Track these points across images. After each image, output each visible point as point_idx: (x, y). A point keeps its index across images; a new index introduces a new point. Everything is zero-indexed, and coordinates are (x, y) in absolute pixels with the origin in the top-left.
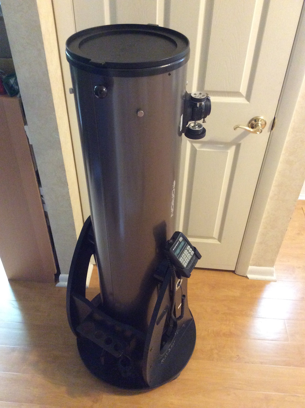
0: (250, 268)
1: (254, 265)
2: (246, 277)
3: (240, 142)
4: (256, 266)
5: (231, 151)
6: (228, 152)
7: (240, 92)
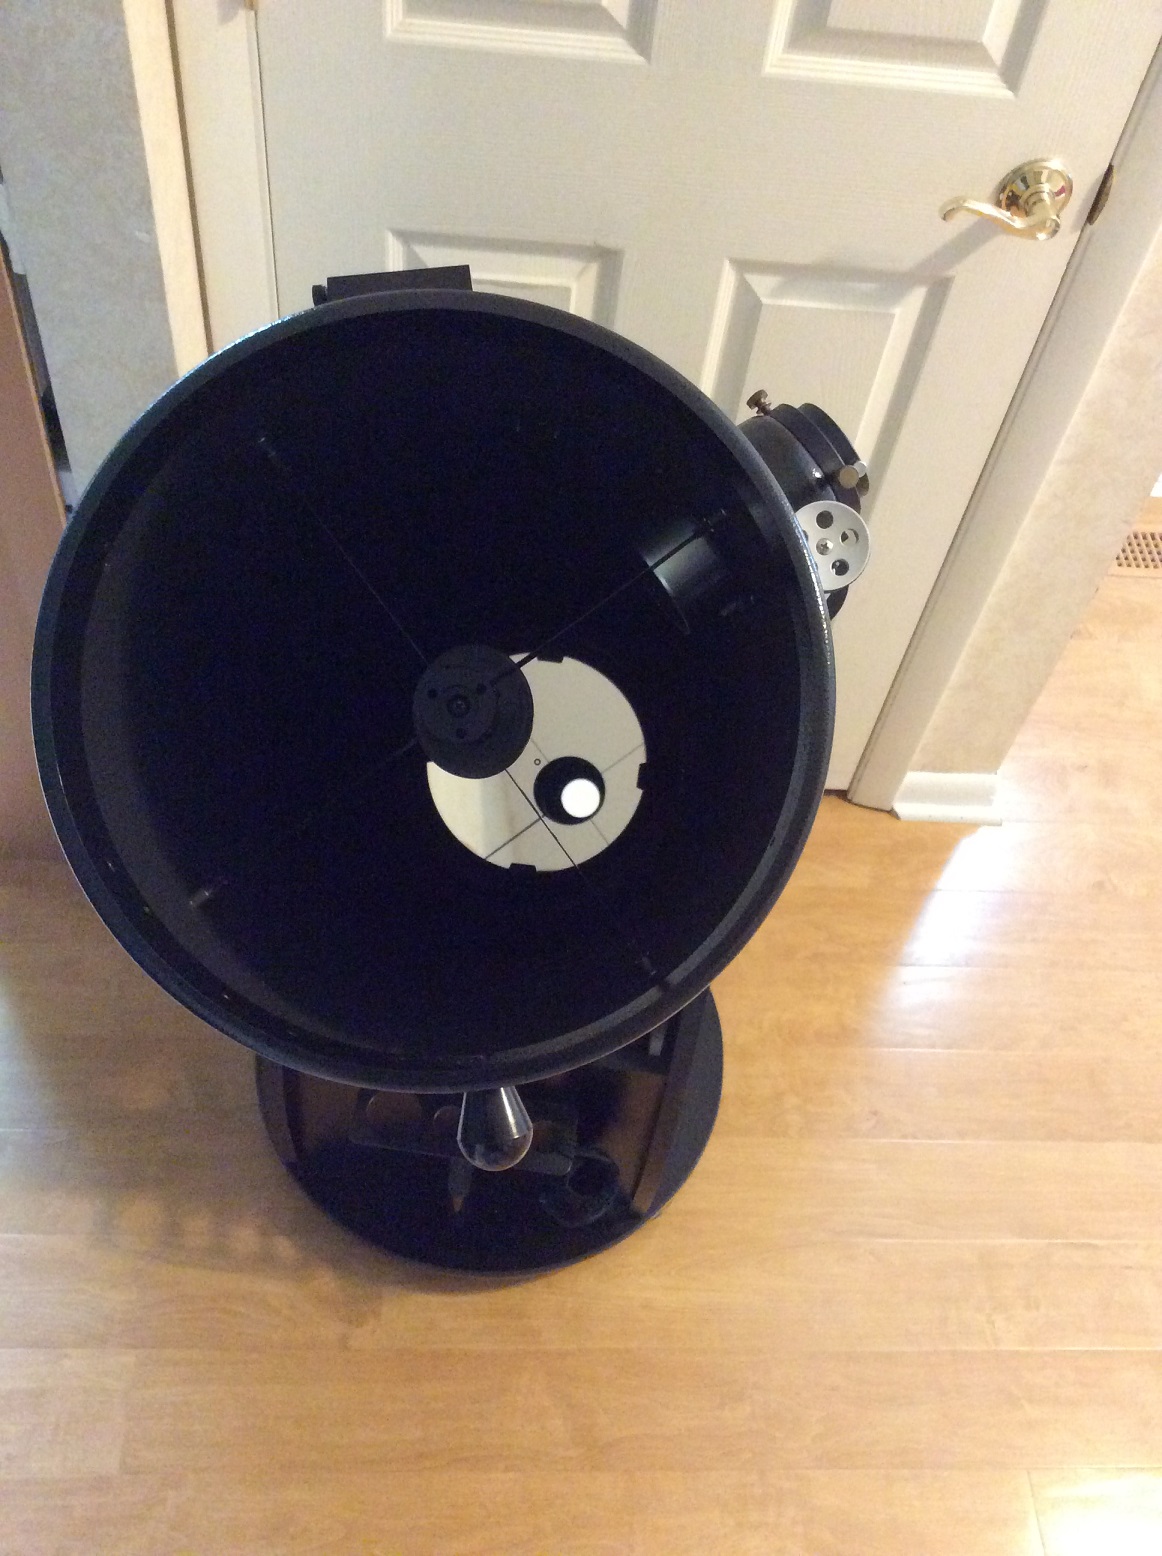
0: (913, 778)
1: (923, 768)
2: (892, 813)
3: (950, 273)
4: (934, 769)
5: (906, 312)
6: (892, 316)
7: (981, 44)
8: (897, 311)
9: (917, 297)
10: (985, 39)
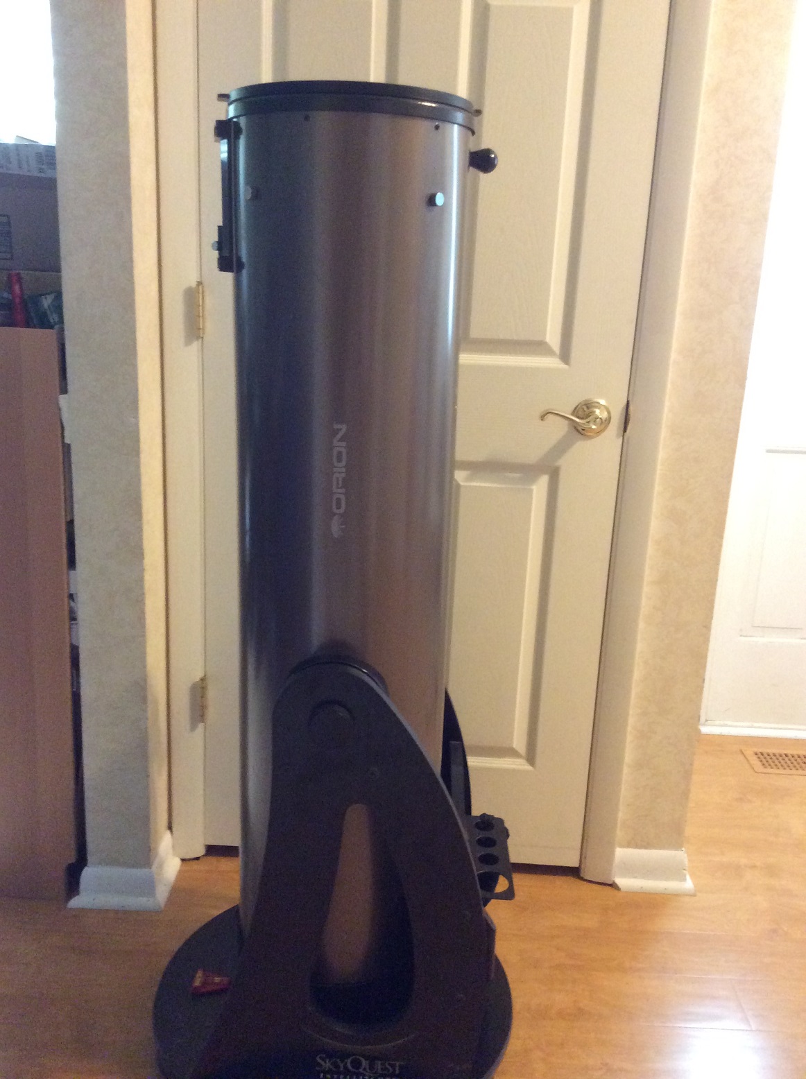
0: (620, 854)
1: (629, 845)
2: (613, 886)
3: (557, 464)
4: (637, 846)
5: (539, 489)
6: (531, 491)
7: (546, 343)
8: (534, 487)
9: (544, 480)
10: (548, 339)
